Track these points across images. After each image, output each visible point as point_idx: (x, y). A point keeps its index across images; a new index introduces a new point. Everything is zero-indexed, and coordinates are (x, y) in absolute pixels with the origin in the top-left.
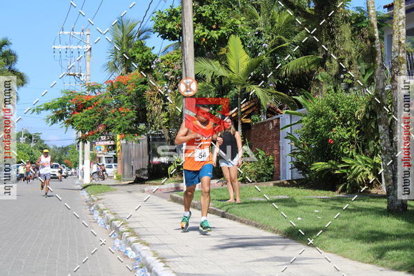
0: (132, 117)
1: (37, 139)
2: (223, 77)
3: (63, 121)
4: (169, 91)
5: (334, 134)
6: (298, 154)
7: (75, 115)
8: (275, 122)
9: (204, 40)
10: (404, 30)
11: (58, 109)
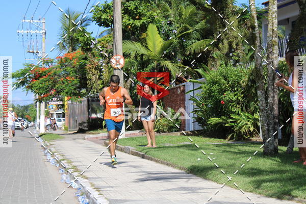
0: (76, 84)
2: (144, 54)
3: (24, 86)
4: (104, 65)
5: (225, 97)
6: (199, 111)
7: (34, 82)
8: (182, 88)
9: (130, 27)
10: (277, 21)
11: (21, 78)
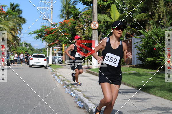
0: (70, 37)
1: (30, 46)
2: (109, 21)
3: (41, 38)
4: (86, 27)
5: (156, 46)
6: (140, 54)
7: (47, 36)
8: (130, 41)
9: (101, 6)
11: (39, 34)
